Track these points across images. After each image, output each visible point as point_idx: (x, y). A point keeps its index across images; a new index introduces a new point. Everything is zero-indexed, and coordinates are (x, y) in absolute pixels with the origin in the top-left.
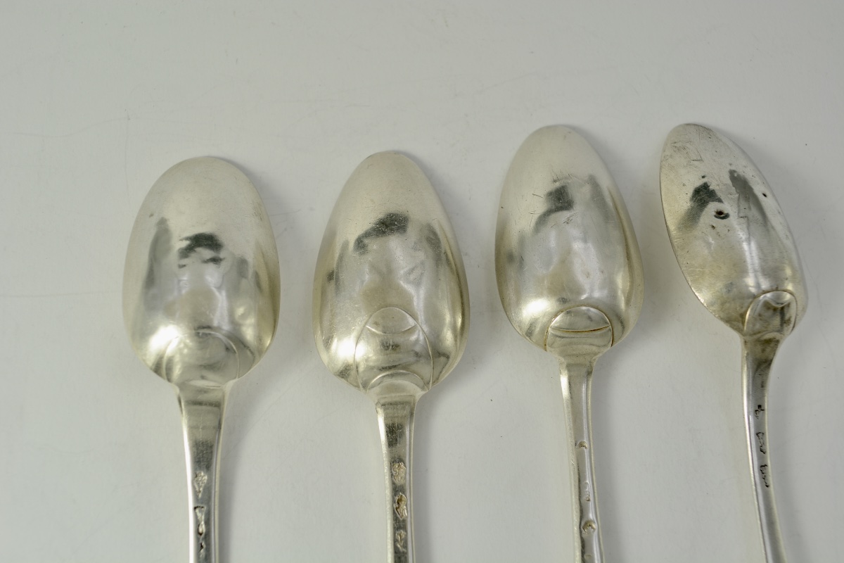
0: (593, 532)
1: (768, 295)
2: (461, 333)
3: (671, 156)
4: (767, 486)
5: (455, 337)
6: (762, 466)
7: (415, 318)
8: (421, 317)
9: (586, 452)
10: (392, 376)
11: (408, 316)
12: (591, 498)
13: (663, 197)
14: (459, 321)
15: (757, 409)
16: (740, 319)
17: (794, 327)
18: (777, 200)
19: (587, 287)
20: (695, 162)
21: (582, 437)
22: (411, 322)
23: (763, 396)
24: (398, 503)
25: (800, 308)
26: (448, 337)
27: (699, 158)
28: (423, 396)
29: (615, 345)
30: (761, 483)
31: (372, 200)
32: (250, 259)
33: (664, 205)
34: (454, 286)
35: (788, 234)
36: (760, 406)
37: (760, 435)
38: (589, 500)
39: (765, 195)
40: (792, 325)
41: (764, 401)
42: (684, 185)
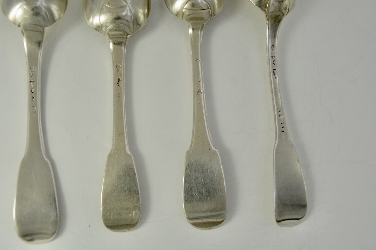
0: (201, 94)
2: (147, 15)
4: (276, 78)
5: (144, 17)
6: (273, 70)
7: (126, 2)
8: (129, 2)
9: (200, 62)
12: (201, 80)
14: (146, 11)
15: (272, 46)
16: (265, 6)
17: (288, 12)
21: (198, 56)
22: (125, 4)
23: (275, 41)
24: (118, 81)
25: (291, 4)
26: (141, 17)
28: (130, 37)
29: (212, 18)
30: (273, 76)
36: (273, 45)
37: (273, 57)
41: (275, 43)
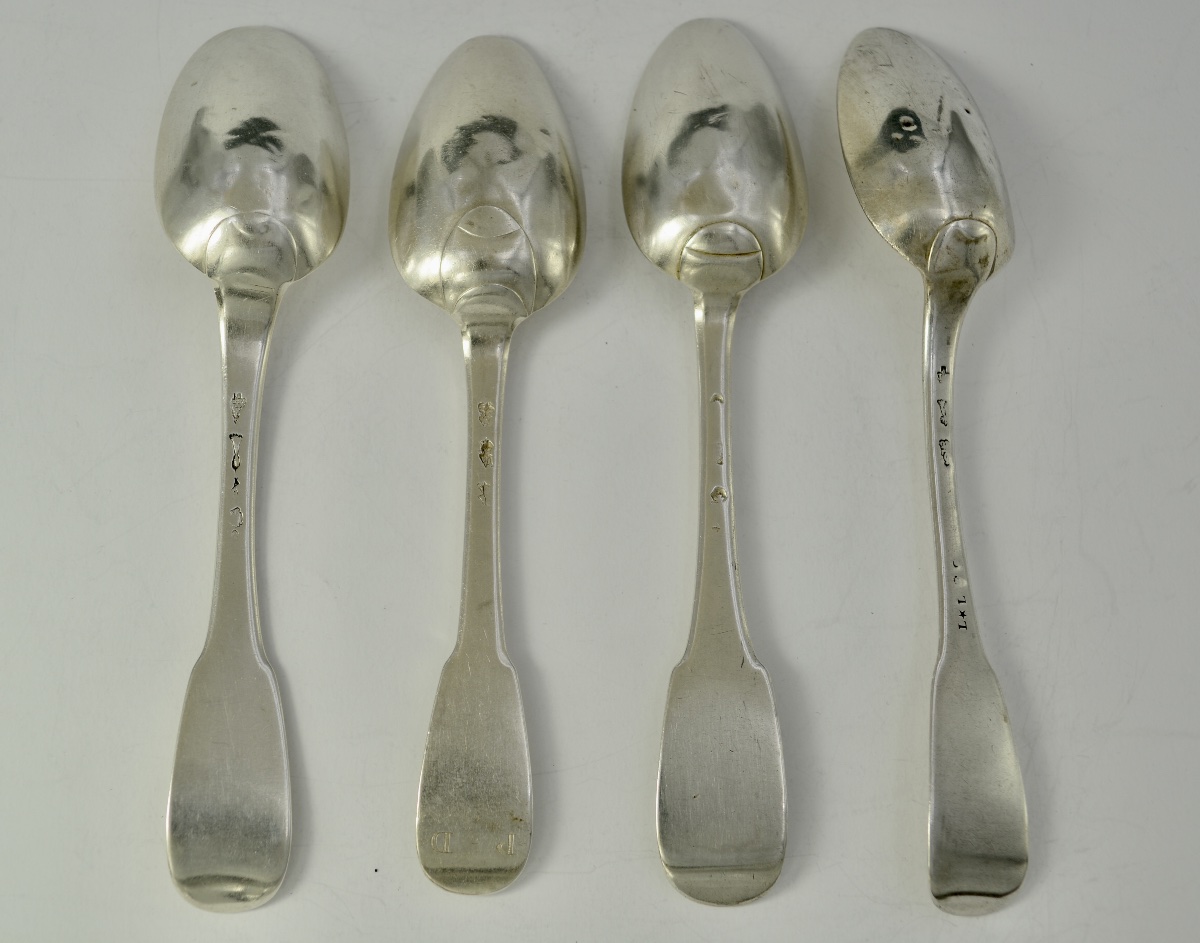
0: (724, 501)
1: (960, 223)
3: (854, 61)
4: (947, 465)
5: (566, 265)
6: (941, 441)
7: (519, 222)
8: (526, 221)
9: (722, 408)
10: (481, 302)
11: (508, 217)
12: (724, 461)
13: (840, 107)
15: (940, 370)
16: (923, 251)
17: (992, 272)
18: (983, 121)
19: (734, 199)
20: (884, 68)
21: (717, 388)
22: (512, 226)
23: (948, 357)
24: (483, 450)
25: (1001, 249)
27: (888, 63)
28: (523, 323)
29: (765, 279)
30: (939, 460)
31: (472, 85)
32: (315, 157)
33: (840, 117)
34: (570, 206)
35: (993, 158)
36: (943, 368)
37: (942, 403)
38: (721, 463)
39: (968, 112)
40: (989, 268)
41: (948, 364)
42: (866, 92)
